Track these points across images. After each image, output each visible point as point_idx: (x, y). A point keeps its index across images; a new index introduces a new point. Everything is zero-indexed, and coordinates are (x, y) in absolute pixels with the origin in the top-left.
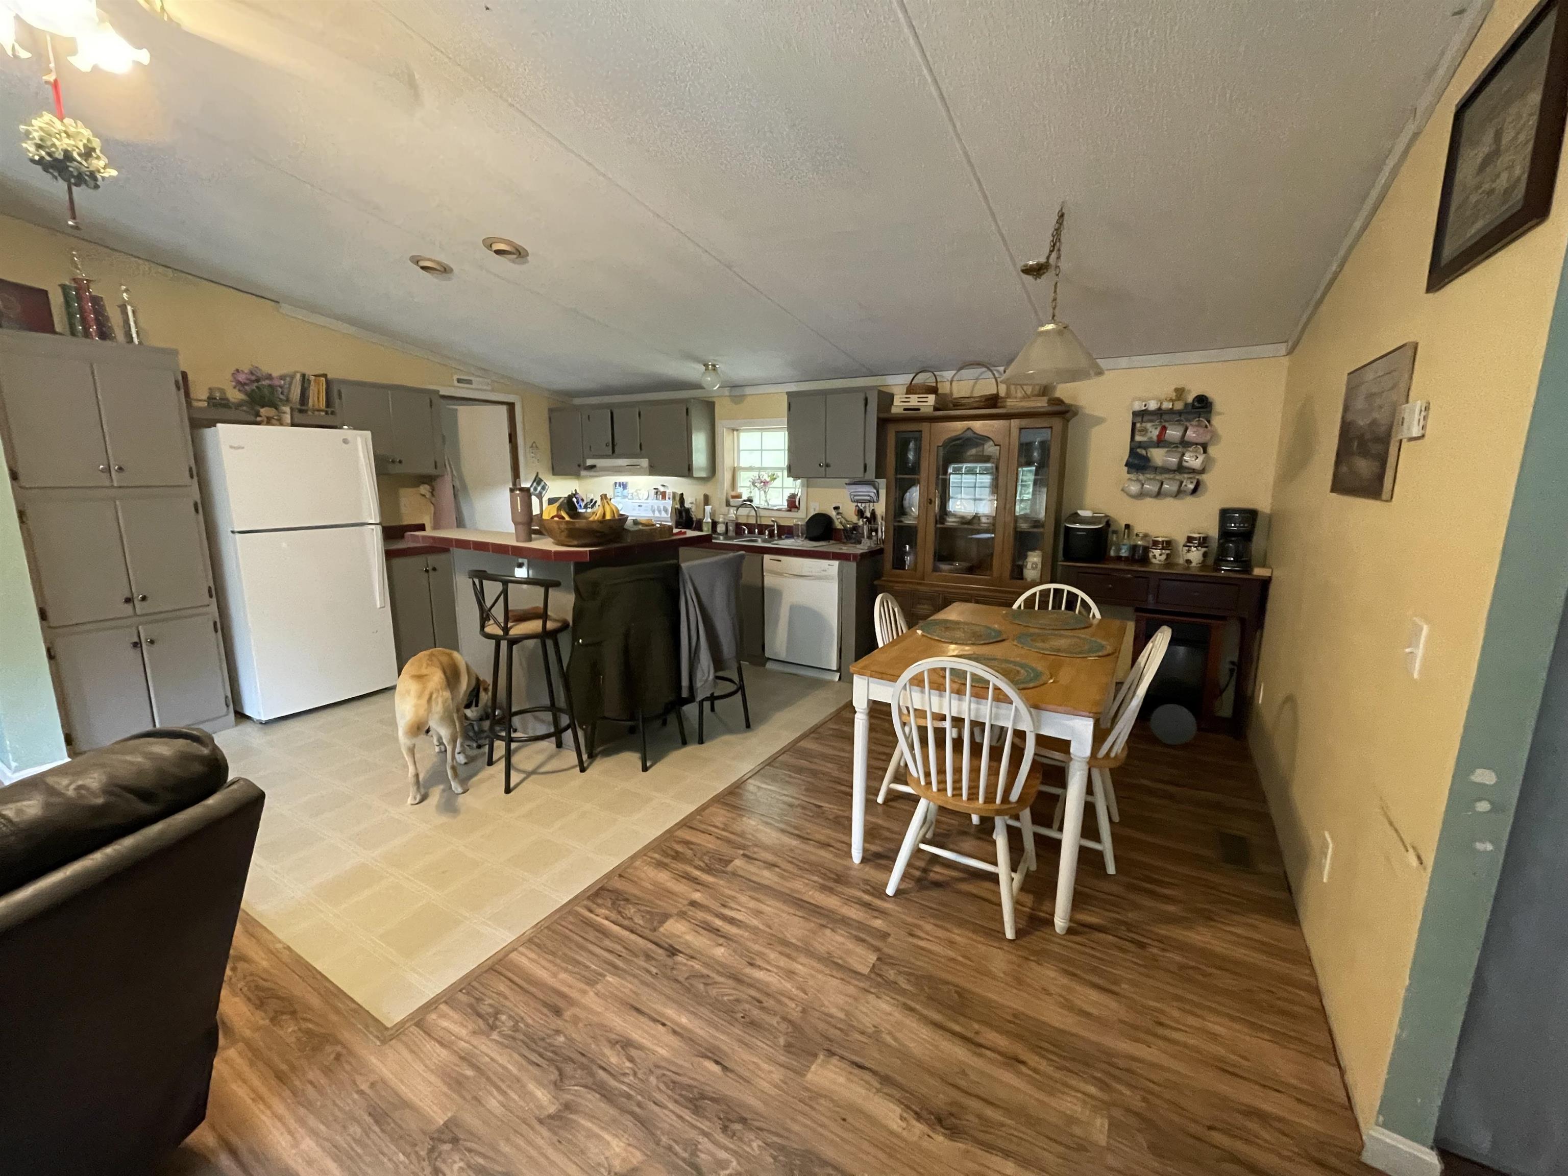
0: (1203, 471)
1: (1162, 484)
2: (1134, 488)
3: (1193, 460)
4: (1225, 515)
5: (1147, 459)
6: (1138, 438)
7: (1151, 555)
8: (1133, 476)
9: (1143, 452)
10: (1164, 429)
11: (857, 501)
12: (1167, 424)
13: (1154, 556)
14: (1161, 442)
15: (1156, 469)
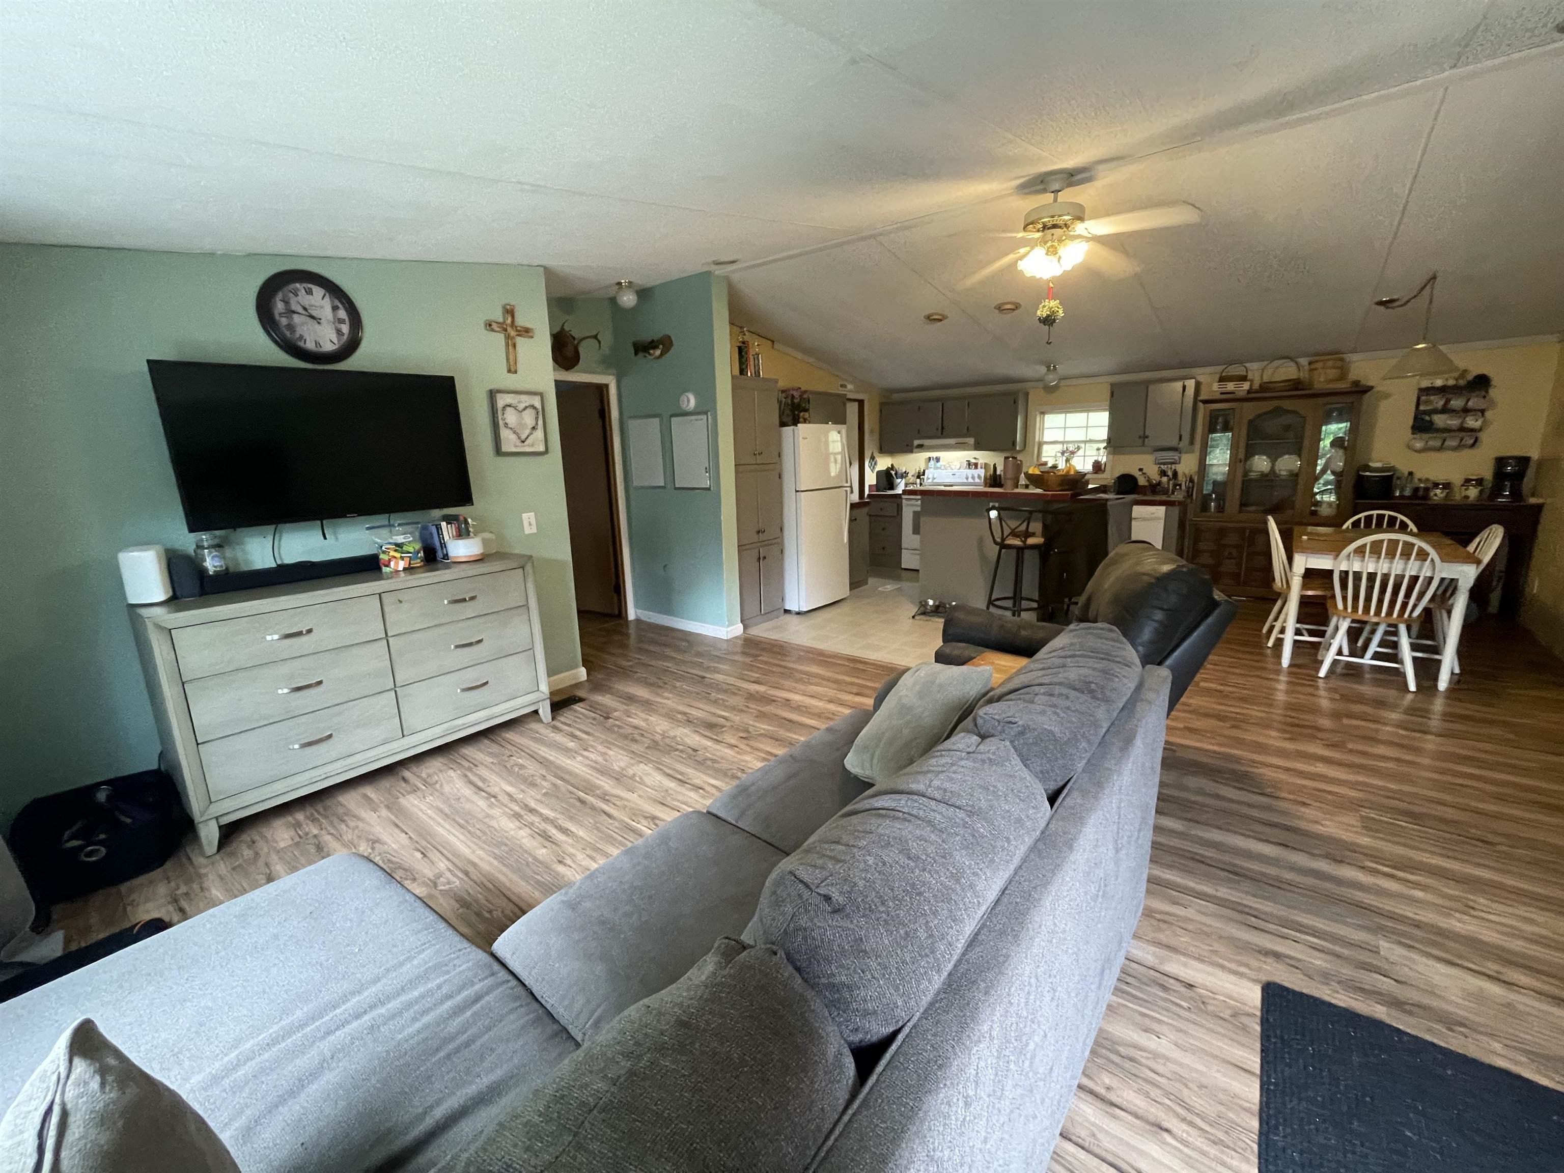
0: (1480, 430)
1: (1444, 440)
2: (1419, 445)
3: (1472, 422)
4: (1501, 462)
5: (1431, 423)
6: (1422, 408)
7: (1432, 494)
8: (1418, 436)
9: (1427, 418)
10: (1448, 401)
11: (1161, 464)
12: (1449, 396)
13: (1436, 495)
14: (1445, 410)
15: (1438, 430)
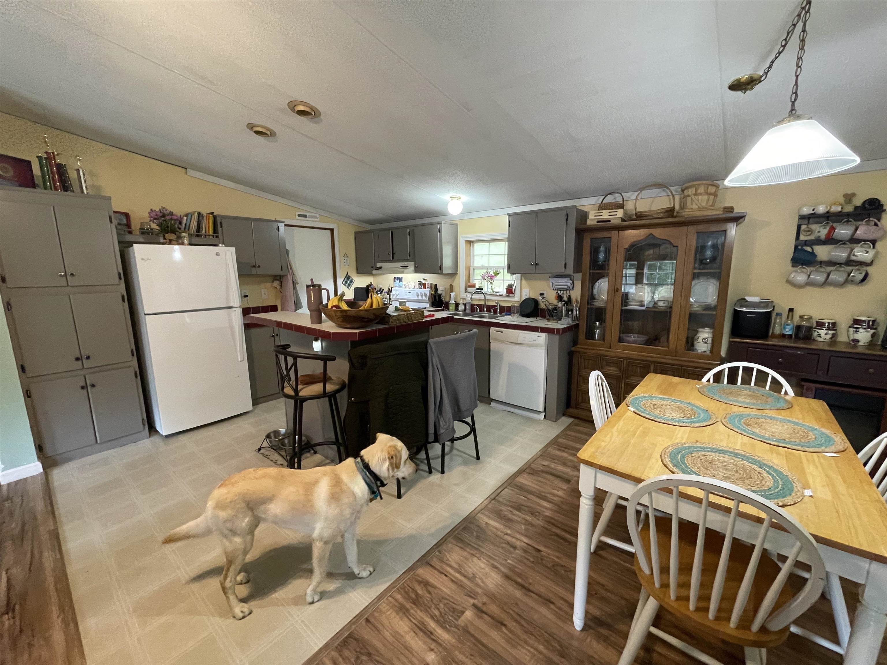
0: (871, 264)
1: (829, 274)
2: (800, 279)
3: (861, 254)
5: (813, 254)
6: (802, 237)
7: (815, 334)
8: (798, 269)
9: (809, 249)
10: (833, 229)
11: (558, 289)
12: (835, 225)
13: (819, 335)
14: (830, 240)
15: (821, 263)
